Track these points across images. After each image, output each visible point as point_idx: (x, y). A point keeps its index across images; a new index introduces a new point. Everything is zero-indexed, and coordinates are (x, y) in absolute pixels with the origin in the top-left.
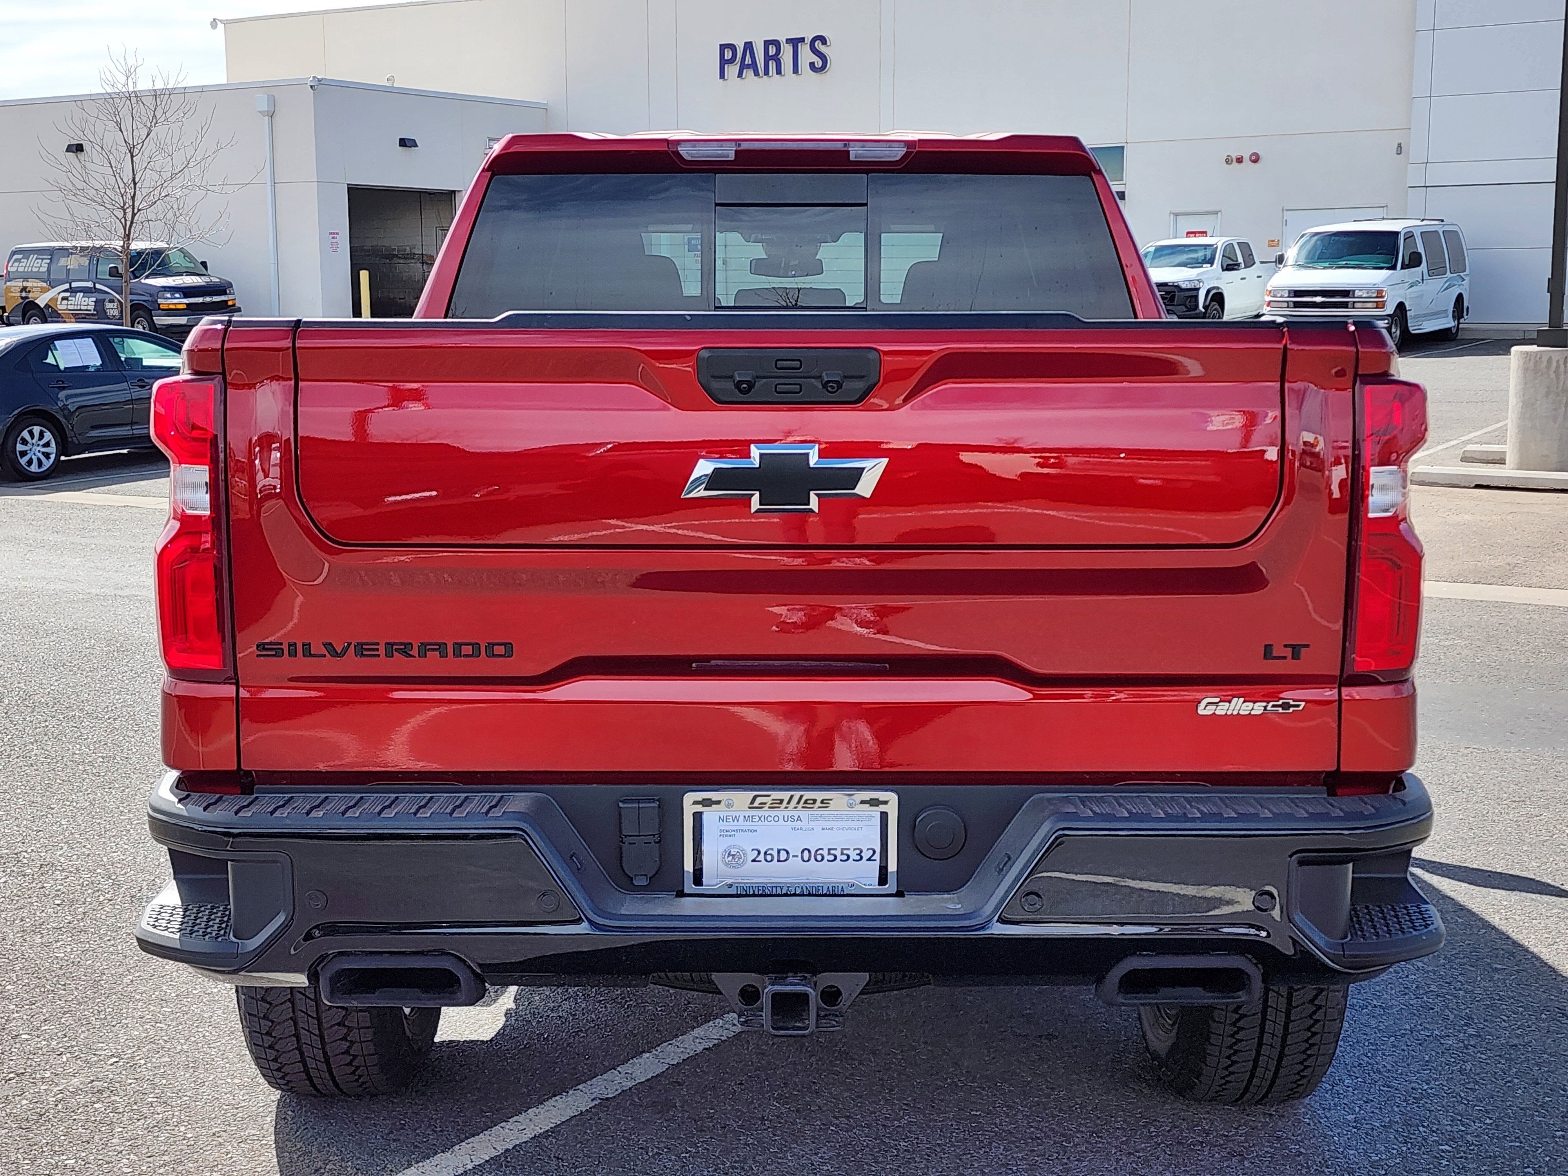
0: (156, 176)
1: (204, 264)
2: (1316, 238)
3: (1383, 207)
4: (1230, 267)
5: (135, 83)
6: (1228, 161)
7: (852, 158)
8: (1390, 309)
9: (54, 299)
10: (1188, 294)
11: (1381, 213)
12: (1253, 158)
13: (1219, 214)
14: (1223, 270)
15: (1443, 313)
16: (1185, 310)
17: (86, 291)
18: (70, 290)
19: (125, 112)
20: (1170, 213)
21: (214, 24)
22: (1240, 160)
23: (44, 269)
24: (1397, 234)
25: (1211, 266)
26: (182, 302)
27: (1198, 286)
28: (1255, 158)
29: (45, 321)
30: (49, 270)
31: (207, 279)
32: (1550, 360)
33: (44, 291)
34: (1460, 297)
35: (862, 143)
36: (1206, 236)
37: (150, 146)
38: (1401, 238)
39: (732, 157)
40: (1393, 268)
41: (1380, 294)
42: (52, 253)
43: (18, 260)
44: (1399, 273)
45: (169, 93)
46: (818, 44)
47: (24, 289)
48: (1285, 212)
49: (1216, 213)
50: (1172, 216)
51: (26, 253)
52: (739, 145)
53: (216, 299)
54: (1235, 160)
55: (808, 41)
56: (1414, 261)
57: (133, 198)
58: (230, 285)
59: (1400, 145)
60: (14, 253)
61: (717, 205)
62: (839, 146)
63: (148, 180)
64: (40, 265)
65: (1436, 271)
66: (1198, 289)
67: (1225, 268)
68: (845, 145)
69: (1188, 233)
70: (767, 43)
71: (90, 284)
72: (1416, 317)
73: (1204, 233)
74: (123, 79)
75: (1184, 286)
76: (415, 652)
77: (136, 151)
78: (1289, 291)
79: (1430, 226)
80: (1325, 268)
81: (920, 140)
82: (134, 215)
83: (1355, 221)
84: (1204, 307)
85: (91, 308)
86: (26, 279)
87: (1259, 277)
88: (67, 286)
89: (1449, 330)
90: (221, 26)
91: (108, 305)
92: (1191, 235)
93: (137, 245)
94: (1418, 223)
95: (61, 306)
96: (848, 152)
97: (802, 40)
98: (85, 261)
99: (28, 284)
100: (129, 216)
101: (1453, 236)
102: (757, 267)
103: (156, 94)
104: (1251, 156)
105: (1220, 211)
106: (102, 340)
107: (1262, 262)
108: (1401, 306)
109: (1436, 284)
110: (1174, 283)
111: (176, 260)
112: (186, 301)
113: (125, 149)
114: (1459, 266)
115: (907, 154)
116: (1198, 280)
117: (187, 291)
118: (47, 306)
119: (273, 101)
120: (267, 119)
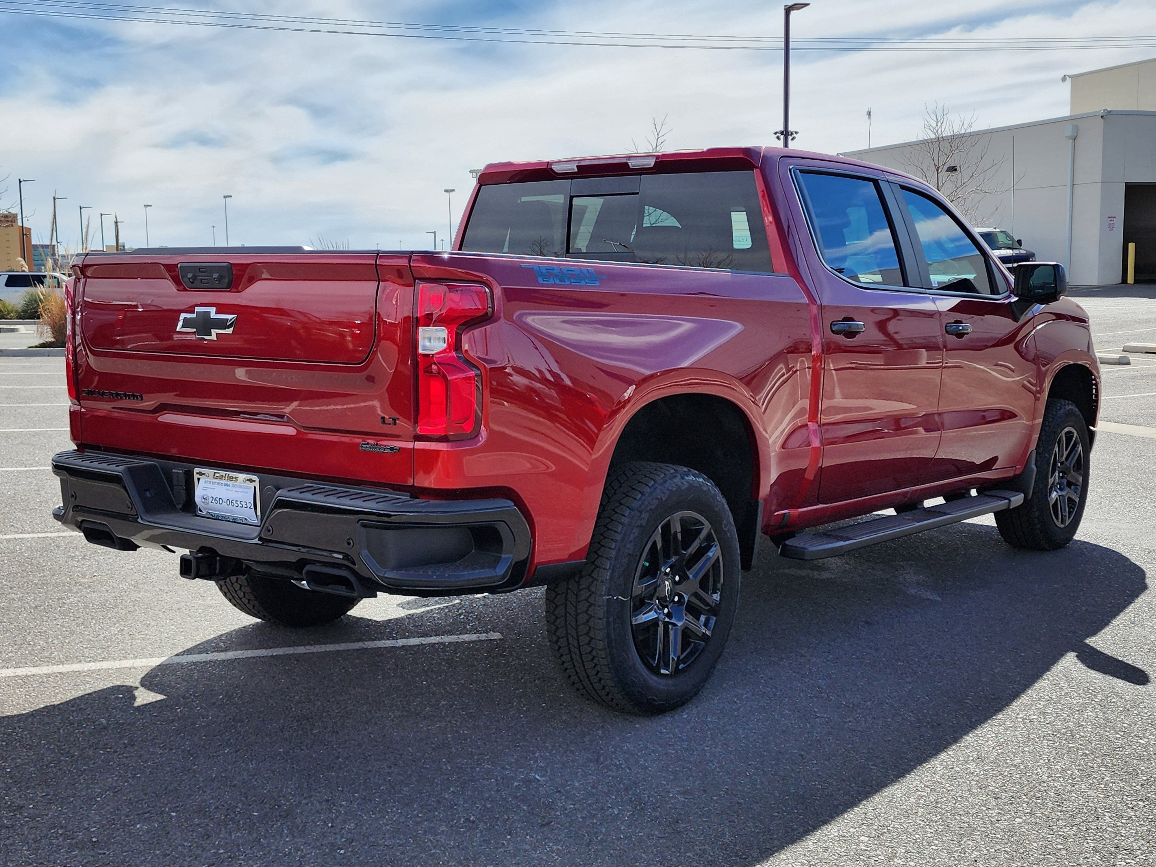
1: (1018, 241)
7: (631, 166)
21: (1063, 79)
31: (1018, 250)
39: (576, 170)
52: (579, 162)
62: (624, 160)
96: (628, 163)
111: (1001, 239)
115: (656, 163)
119: (1076, 129)
120: (1071, 141)
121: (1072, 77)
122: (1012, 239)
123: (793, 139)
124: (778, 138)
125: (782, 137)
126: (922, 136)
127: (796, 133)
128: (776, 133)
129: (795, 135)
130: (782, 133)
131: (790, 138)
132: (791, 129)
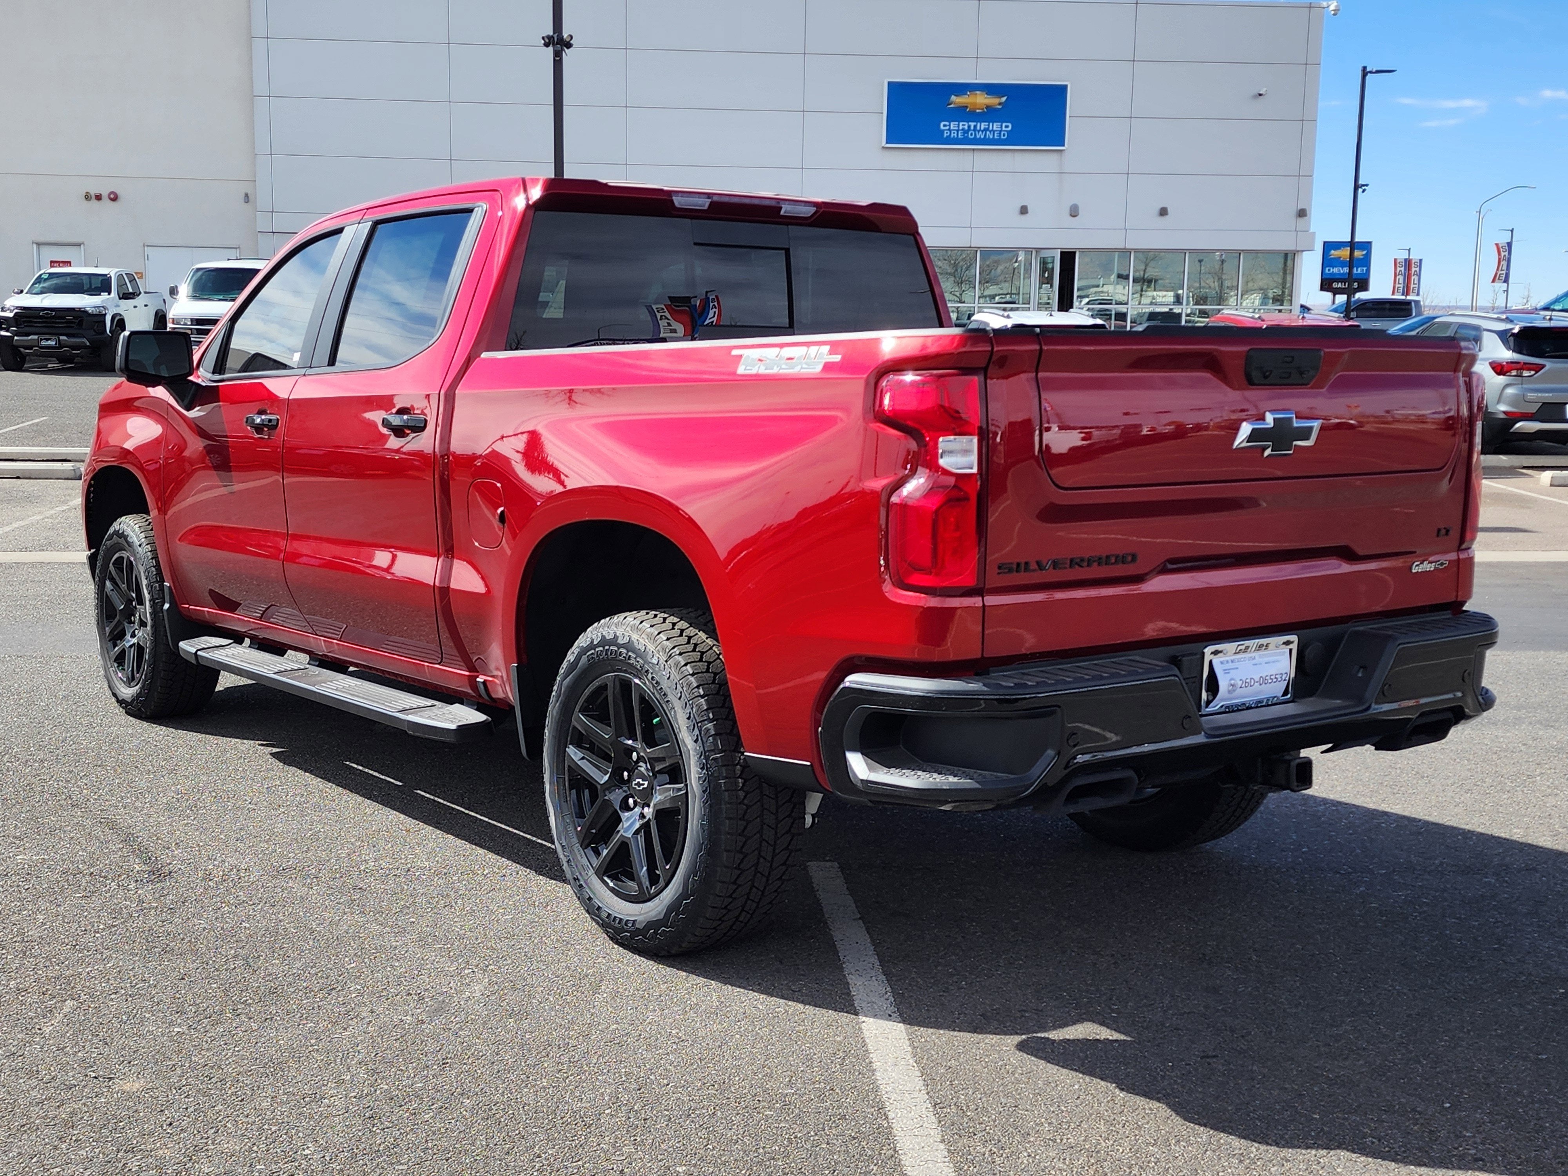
2: (200, 273)
3: (236, 248)
4: (126, 296)
6: (88, 197)
10: (96, 319)
11: (234, 253)
12: (112, 196)
13: (82, 246)
14: (120, 299)
16: (94, 333)
20: (33, 243)
22: (99, 198)
25: (109, 294)
27: (104, 312)
28: (114, 198)
36: (70, 266)
39: (706, 207)
48: (146, 248)
49: (79, 245)
50: (35, 246)
54: (93, 197)
59: (246, 195)
66: (105, 315)
67: (121, 296)
69: (52, 262)
73: (68, 263)
75: (90, 311)
76: (1085, 564)
78: (192, 320)
80: (220, 300)
83: (229, 260)
84: (110, 332)
87: (146, 306)
92: (55, 265)
104: (109, 195)
105: (83, 243)
107: (145, 293)
110: (80, 308)
116: (103, 307)
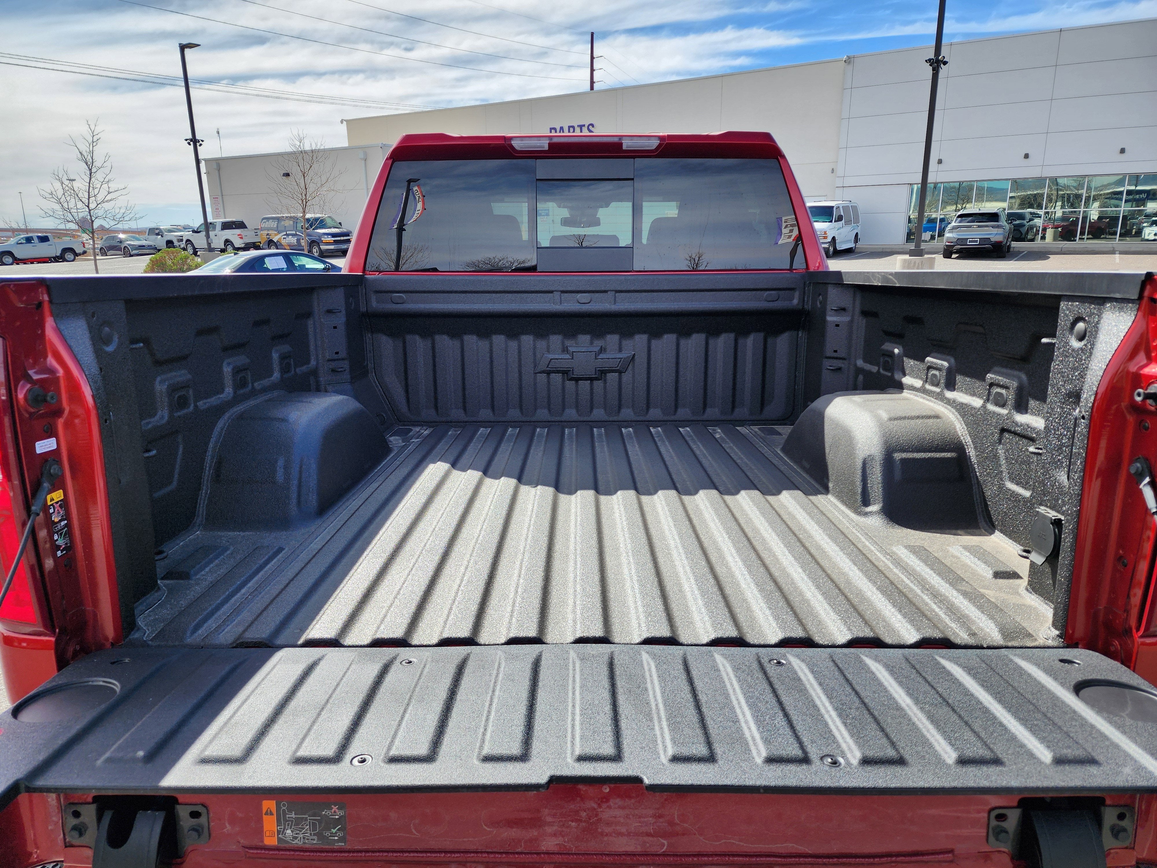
0: (315, 186)
1: (340, 223)
3: (827, 196)
5: (303, 145)
7: (624, 148)
8: (829, 239)
9: (280, 239)
11: (826, 198)
15: (850, 241)
17: (293, 235)
18: (286, 235)
19: (300, 158)
21: (342, 122)
23: (275, 226)
24: (833, 207)
26: (331, 239)
29: (277, 249)
30: (277, 226)
31: (341, 230)
32: (915, 263)
33: (276, 235)
34: (857, 234)
35: (630, 138)
37: (311, 173)
38: (835, 209)
39: (546, 148)
40: (831, 222)
41: (825, 233)
42: (278, 219)
43: (265, 222)
44: (833, 224)
45: (319, 151)
46: (590, 127)
47: (268, 234)
51: (268, 219)
52: (551, 139)
53: (345, 238)
55: (586, 126)
56: (840, 219)
57: (306, 195)
58: (351, 232)
59: (833, 169)
60: (263, 219)
61: (537, 180)
62: (616, 140)
63: (311, 188)
64: (274, 224)
65: (848, 223)
68: (620, 139)
70: (569, 127)
71: (294, 232)
72: (839, 243)
74: (298, 143)
77: (306, 175)
79: (846, 203)
81: (668, 136)
82: (306, 202)
85: (295, 242)
86: (268, 230)
88: (285, 233)
89: (851, 248)
90: (345, 123)
91: (302, 241)
93: (308, 216)
94: (841, 202)
95: (283, 242)
96: (622, 143)
97: (584, 126)
98: (291, 222)
99: (270, 232)
100: (304, 203)
101: (855, 208)
102: (566, 222)
103: (312, 151)
106: (287, 257)
108: (834, 238)
109: (848, 228)
111: (329, 222)
112: (333, 239)
113: (301, 174)
114: (857, 221)
115: (660, 145)
117: (334, 235)
118: (278, 241)
119: (366, 154)
120: (363, 162)
121: (347, 121)
122: (335, 222)
123: (201, 145)
124: (189, 144)
125: (192, 143)
126: (289, 149)
127: (202, 141)
128: (186, 140)
129: (201, 142)
130: (191, 140)
131: (198, 144)
132: (198, 137)
